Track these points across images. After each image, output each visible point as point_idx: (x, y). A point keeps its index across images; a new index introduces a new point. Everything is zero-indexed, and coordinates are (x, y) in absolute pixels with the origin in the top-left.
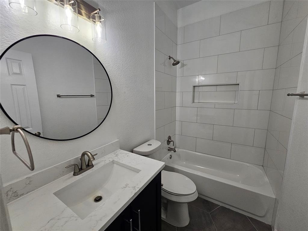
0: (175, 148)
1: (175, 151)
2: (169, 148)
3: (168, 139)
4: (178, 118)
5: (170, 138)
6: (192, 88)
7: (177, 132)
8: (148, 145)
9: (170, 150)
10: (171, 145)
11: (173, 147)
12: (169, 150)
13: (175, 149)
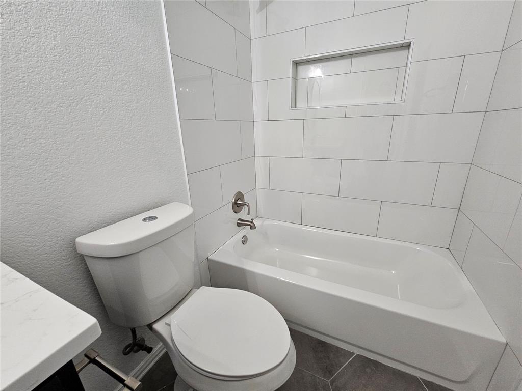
0: (252, 220)
1: (253, 227)
2: (240, 220)
3: (236, 201)
4: (259, 150)
5: (239, 196)
6: (290, 66)
7: (260, 182)
8: (144, 220)
9: (241, 223)
10: (243, 215)
11: (248, 218)
12: (239, 225)
13: (252, 222)
